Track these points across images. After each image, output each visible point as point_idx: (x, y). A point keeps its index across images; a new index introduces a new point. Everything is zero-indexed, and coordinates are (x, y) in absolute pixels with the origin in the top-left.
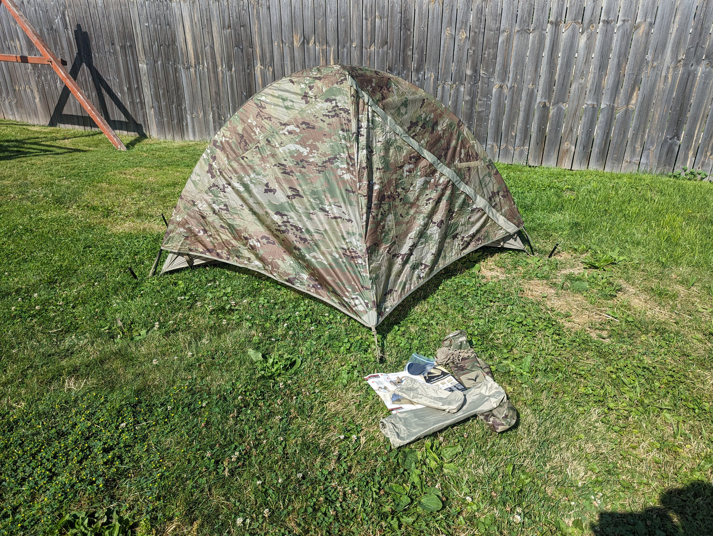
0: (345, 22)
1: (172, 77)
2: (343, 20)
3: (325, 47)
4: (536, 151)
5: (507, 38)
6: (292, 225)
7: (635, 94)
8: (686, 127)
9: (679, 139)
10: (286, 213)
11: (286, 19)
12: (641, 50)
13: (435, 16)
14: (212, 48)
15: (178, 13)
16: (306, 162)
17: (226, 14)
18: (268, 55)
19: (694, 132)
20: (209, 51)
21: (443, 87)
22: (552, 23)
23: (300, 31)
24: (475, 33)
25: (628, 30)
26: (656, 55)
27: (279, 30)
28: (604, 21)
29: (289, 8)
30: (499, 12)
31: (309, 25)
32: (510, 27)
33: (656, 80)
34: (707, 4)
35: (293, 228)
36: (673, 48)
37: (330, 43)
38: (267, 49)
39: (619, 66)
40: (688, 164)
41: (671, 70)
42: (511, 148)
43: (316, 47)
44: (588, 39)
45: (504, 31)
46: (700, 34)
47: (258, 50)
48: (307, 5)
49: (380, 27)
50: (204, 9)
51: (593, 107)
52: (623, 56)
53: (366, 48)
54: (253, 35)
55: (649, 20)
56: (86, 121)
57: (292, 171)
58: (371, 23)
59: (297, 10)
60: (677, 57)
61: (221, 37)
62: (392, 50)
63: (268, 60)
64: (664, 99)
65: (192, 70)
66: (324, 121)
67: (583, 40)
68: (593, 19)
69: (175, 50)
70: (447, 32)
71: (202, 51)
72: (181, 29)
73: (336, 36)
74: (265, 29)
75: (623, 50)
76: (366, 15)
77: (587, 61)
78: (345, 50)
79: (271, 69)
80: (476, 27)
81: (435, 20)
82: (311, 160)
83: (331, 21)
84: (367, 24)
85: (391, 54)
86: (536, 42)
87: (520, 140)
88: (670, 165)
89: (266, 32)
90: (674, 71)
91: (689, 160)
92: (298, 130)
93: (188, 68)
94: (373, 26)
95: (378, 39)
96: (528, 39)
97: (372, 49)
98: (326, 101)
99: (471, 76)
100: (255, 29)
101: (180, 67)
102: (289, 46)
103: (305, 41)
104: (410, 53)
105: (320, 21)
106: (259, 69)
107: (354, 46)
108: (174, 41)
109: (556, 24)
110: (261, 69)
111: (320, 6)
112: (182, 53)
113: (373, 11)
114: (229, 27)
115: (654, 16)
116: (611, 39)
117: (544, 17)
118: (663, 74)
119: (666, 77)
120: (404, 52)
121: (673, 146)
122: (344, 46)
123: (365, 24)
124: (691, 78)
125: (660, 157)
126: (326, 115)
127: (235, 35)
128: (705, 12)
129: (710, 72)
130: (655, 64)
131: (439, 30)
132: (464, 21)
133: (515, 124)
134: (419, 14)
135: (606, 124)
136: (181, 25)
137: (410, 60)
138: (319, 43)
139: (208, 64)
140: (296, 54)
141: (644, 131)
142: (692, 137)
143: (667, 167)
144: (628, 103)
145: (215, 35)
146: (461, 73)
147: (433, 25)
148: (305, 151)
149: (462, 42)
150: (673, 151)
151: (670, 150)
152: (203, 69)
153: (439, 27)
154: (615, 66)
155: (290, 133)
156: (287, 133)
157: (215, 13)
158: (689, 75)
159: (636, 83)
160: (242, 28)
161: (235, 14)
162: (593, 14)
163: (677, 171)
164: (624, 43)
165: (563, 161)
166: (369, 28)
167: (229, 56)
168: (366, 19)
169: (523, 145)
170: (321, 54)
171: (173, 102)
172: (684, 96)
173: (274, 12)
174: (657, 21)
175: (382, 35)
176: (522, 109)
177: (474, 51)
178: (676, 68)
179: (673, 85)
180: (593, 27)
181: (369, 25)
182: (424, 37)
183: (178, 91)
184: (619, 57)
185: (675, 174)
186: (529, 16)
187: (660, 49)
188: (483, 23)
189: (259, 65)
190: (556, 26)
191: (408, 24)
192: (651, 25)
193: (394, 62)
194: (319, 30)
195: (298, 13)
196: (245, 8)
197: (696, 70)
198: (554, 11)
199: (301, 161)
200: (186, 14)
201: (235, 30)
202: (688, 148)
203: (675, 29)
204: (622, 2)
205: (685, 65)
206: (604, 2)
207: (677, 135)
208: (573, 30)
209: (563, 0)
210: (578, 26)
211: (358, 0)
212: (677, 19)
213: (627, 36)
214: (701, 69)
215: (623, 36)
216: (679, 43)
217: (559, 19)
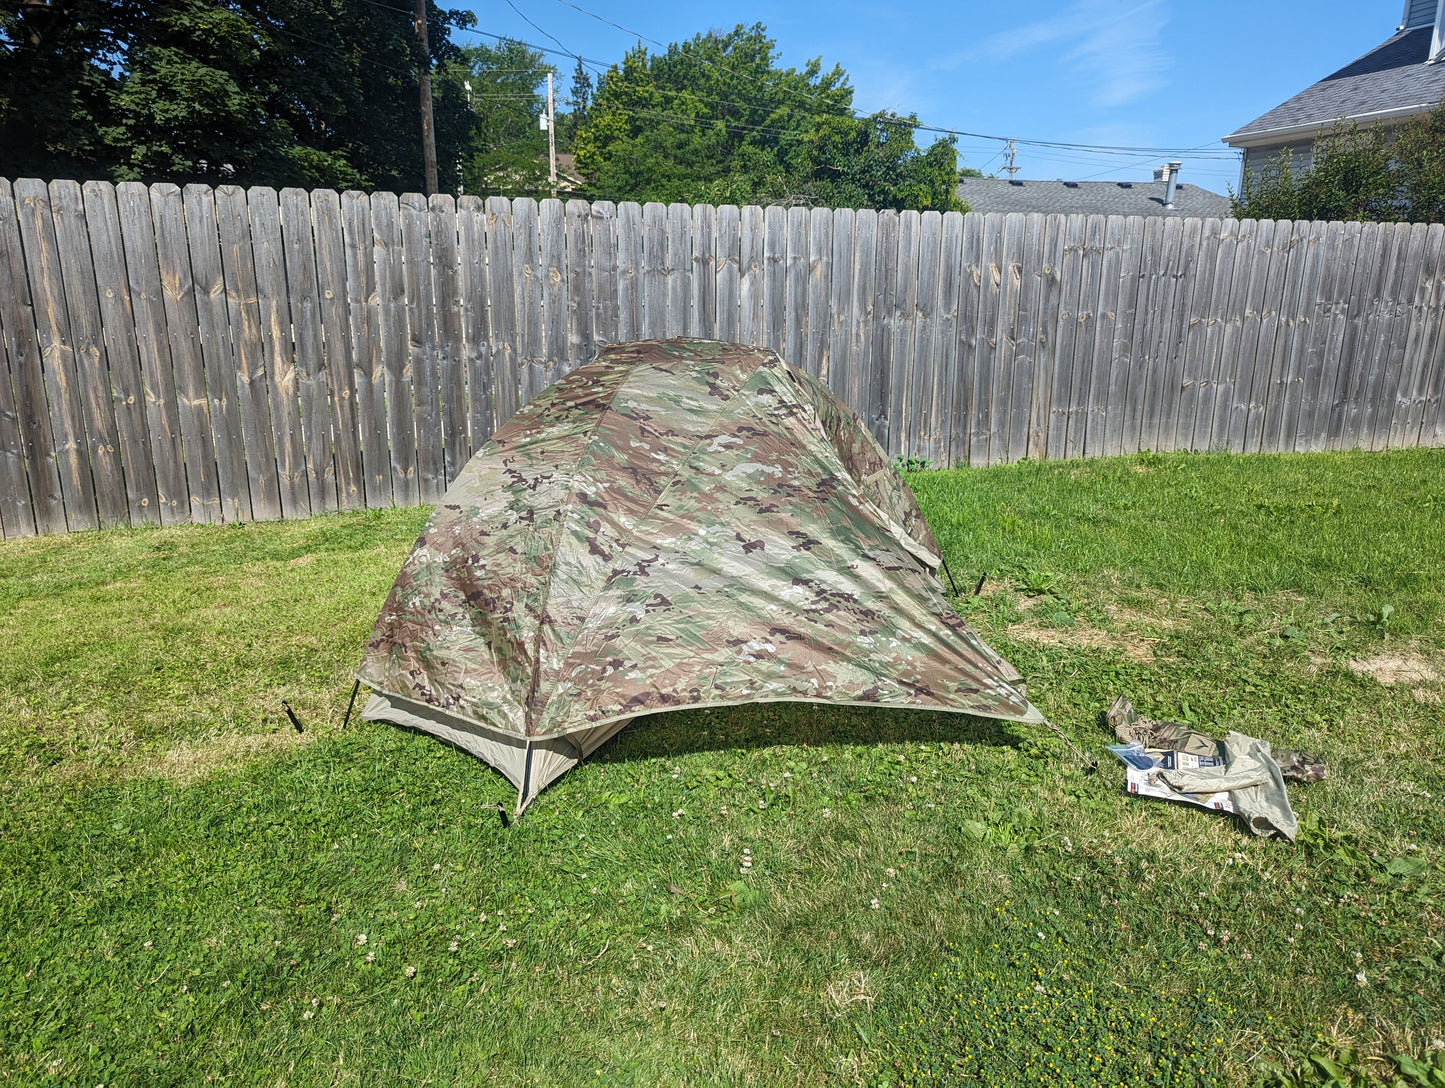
0: (301, 250)
2: (296, 246)
3: (253, 300)
5: (632, 283)
6: (833, 596)
7: (824, 362)
8: (892, 398)
9: (886, 418)
11: (139, 242)
12: (822, 298)
13: (499, 244)
16: (789, 487)
18: (85, 320)
19: (902, 406)
21: (531, 367)
22: (696, 259)
23: (180, 266)
24: (577, 273)
25: (802, 271)
26: (841, 306)
27: (119, 266)
28: (769, 259)
29: (145, 218)
30: (613, 241)
31: (203, 256)
32: (633, 265)
33: (846, 340)
34: (887, 238)
35: (836, 600)
36: (858, 296)
37: (268, 291)
38: (82, 306)
39: (798, 321)
40: (903, 451)
41: (862, 325)
43: (230, 300)
44: (752, 284)
45: (625, 272)
47: (52, 311)
48: (197, 214)
49: (386, 261)
52: (801, 307)
53: (358, 301)
54: (35, 277)
55: (825, 258)
57: (773, 506)
58: (364, 254)
60: (865, 308)
62: (418, 305)
63: (87, 330)
64: (861, 365)
67: (745, 285)
68: (754, 254)
70: (523, 272)
73: (282, 277)
75: (800, 300)
76: (352, 238)
77: (755, 317)
78: (308, 305)
79: (95, 352)
80: (578, 266)
81: (500, 251)
82: (795, 483)
83: (266, 249)
84: (355, 256)
85: (416, 311)
86: (678, 289)
90: (865, 326)
91: (903, 444)
92: (739, 441)
94: (369, 262)
95: (383, 286)
96: (665, 284)
97: (373, 301)
99: (579, 347)
102: (149, 300)
103: (196, 286)
104: (456, 308)
105: (236, 248)
106: (57, 354)
107: (328, 296)
109: (704, 262)
110: (63, 353)
111: (233, 216)
113: (368, 231)
115: (830, 255)
116: (783, 286)
117: (684, 251)
118: (854, 332)
119: (858, 335)
120: (443, 307)
121: (882, 429)
122: (304, 298)
123: (352, 255)
124: (884, 335)
128: (886, 250)
129: (904, 326)
130: (842, 318)
132: (556, 254)
134: (467, 240)
137: (457, 321)
138: (237, 291)
140: (173, 315)
142: (901, 412)
146: (560, 340)
147: (497, 259)
148: (774, 471)
149: (556, 288)
150: (883, 436)
151: (879, 435)
153: (510, 263)
154: (793, 321)
155: (727, 447)
156: (721, 449)
158: (882, 332)
159: (823, 345)
162: (752, 247)
164: (800, 289)
166: (361, 264)
168: (353, 246)
170: (243, 314)
172: (881, 360)
173: (101, 225)
174: (835, 261)
175: (392, 278)
177: (578, 304)
178: (866, 322)
179: (867, 346)
180: (755, 267)
181: (360, 257)
182: (477, 276)
184: (796, 310)
186: (662, 249)
187: (845, 297)
188: (588, 257)
189: (56, 343)
190: (704, 265)
191: (446, 257)
192: (829, 265)
193: (424, 325)
194: (235, 266)
195: (174, 229)
197: (889, 324)
198: (697, 241)
199: (780, 487)
202: (899, 429)
203: (857, 271)
204: (787, 233)
205: (876, 318)
206: (765, 232)
207: (883, 413)
208: (730, 271)
209: (709, 227)
210: (736, 266)
211: (329, 210)
212: (857, 258)
213: (802, 280)
214: (894, 323)
215: (797, 280)
216: (864, 289)
217: (707, 255)
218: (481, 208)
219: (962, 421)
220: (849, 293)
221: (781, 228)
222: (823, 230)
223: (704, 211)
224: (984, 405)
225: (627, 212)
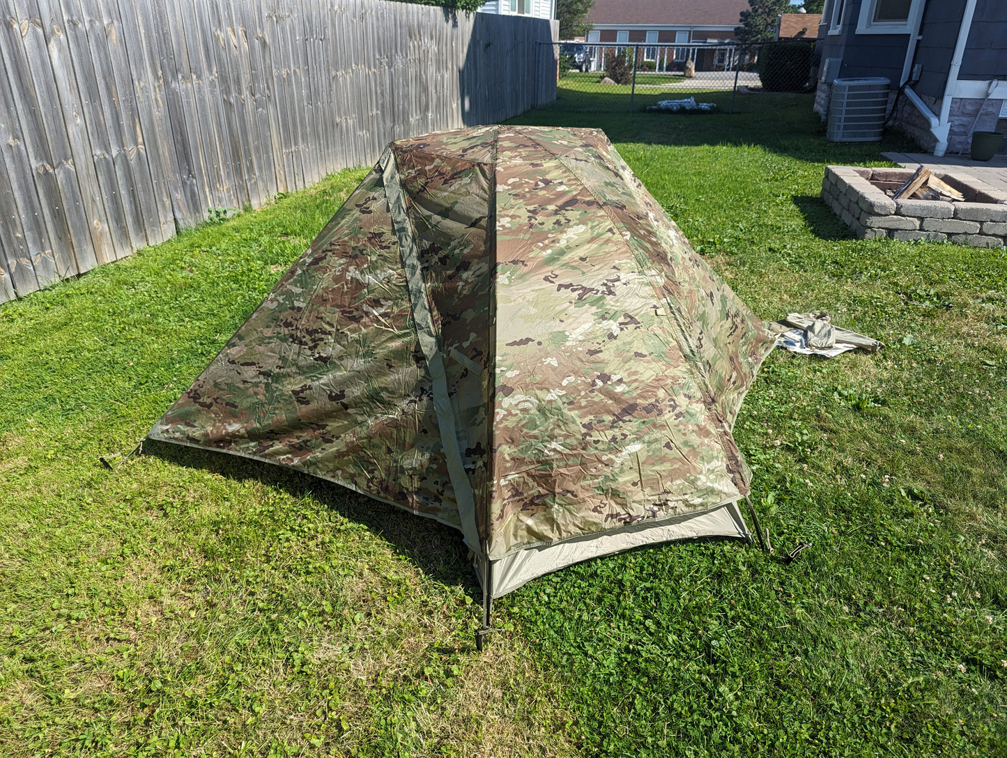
4: (62, 252)
7: (138, 129)
8: (193, 158)
9: (193, 177)
12: (124, 65)
19: (201, 164)
25: (100, 36)
26: (139, 72)
28: (68, 22)
33: (150, 106)
36: (149, 59)
39: (109, 89)
40: (210, 203)
41: (157, 90)
42: (24, 261)
44: (59, 49)
51: (105, 157)
52: (108, 75)
55: (115, 22)
60: (156, 73)
64: (165, 130)
67: (53, 53)
68: (54, 16)
75: (104, 67)
77: (70, 87)
87: (34, 242)
88: (197, 211)
90: (160, 91)
91: (208, 197)
109: (7, 25)
115: (120, 17)
116: (86, 52)
118: (153, 96)
119: (156, 99)
121: (193, 187)
130: (142, 84)
133: (15, 216)
135: (125, 176)
141: (162, 177)
142: (201, 170)
143: (198, 215)
144: (136, 144)
150: (195, 194)
151: (192, 193)
154: (103, 91)
159: (134, 114)
162: (50, 9)
163: (206, 216)
164: (102, 55)
165: (103, 252)
169: (43, 249)
172: (179, 123)
174: (124, 26)
176: (15, 186)
178: (159, 86)
179: (164, 110)
180: (57, 31)
184: (105, 78)
185: (206, 220)
187: (140, 63)
190: (7, 29)
192: (121, 30)
202: (203, 185)
205: (166, 83)
207: (190, 171)
208: (35, 35)
210: (40, 30)
212: (140, 22)
213: (102, 43)
214: (179, 86)
215: (97, 46)
216: (152, 54)
217: (8, 17)
219: (238, 171)
220: (141, 59)
224: (248, 153)
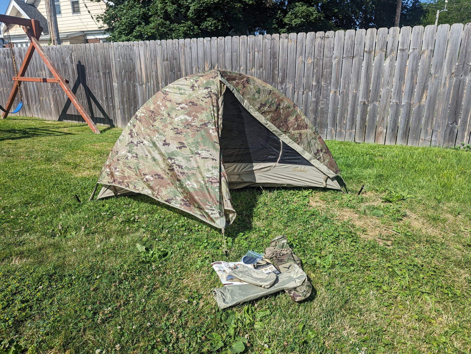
1: (132, 90)
2: (235, 54)
4: (360, 133)
5: (338, 62)
6: (176, 165)
7: (424, 95)
9: (457, 124)
10: (174, 157)
11: (201, 54)
12: (426, 67)
13: (292, 49)
14: (156, 73)
15: (137, 52)
16: (190, 125)
17: (165, 53)
19: (467, 119)
20: (154, 74)
21: (298, 93)
22: (366, 52)
23: (209, 61)
24: (318, 59)
25: (417, 55)
26: (437, 70)
27: (196, 61)
28: (400, 50)
29: (203, 48)
30: (332, 46)
31: (214, 57)
32: (339, 55)
33: (438, 86)
34: (468, 37)
35: (177, 166)
36: (447, 65)
37: (227, 67)
38: (189, 72)
39: (412, 77)
40: (465, 141)
41: (448, 79)
42: (343, 131)
44: (391, 61)
45: (335, 58)
46: (465, 56)
47: (184, 73)
48: (213, 45)
49: (258, 57)
50: (152, 50)
51: (397, 104)
52: (414, 71)
53: (249, 70)
54: (181, 64)
55: (430, 48)
56: (79, 118)
57: (181, 132)
58: (252, 55)
59: (207, 48)
60: (451, 71)
61: (162, 66)
62: (266, 71)
64: (445, 98)
65: (144, 86)
66: (203, 101)
67: (387, 62)
68: (393, 48)
69: (134, 75)
70: (300, 59)
71: (150, 74)
72: (138, 62)
73: (231, 63)
74: (188, 61)
75: (414, 67)
76: (249, 51)
77: (391, 75)
80: (318, 56)
81: (292, 52)
82: (193, 124)
84: (250, 56)
85: (265, 73)
86: (357, 64)
87: (349, 126)
88: (452, 141)
89: (188, 62)
90: (450, 80)
91: (465, 138)
92: (187, 107)
93: (142, 85)
94: (254, 57)
95: (257, 65)
96: (351, 62)
97: (253, 70)
98: (205, 89)
99: (316, 86)
100: (182, 60)
101: (137, 84)
103: (212, 67)
104: (276, 72)
105: (221, 55)
107: (242, 69)
108: (134, 69)
109: (369, 52)
111: (221, 46)
112: (138, 76)
113: (254, 48)
114: (167, 60)
115: (433, 46)
116: (406, 62)
117: (361, 48)
118: (443, 82)
119: (445, 84)
120: (273, 72)
121: (453, 129)
122: (236, 69)
123: (249, 56)
124: (461, 84)
125: (445, 136)
126: (204, 97)
127: (170, 65)
128: (467, 42)
130: (437, 75)
131: (295, 58)
132: (310, 52)
133: (346, 115)
134: (282, 49)
135: (406, 115)
136: (139, 59)
137: (277, 77)
138: (221, 67)
139: (153, 82)
141: (432, 119)
142: (466, 122)
143: (451, 143)
144: (420, 101)
145: (159, 65)
146: (309, 84)
147: (291, 55)
148: (190, 119)
149: (309, 65)
150: (454, 132)
151: (452, 131)
152: (150, 85)
153: (295, 56)
154: (409, 77)
155: (182, 108)
156: (180, 109)
157: (159, 52)
158: (460, 82)
159: (424, 88)
160: (175, 60)
161: (170, 52)
162: (393, 45)
163: (458, 145)
164: (415, 63)
165: (379, 139)
166: (251, 58)
167: (166, 77)
168: (249, 53)
169: (352, 129)
171: (132, 105)
172: (458, 96)
173: (194, 49)
174: (436, 48)
175: (259, 63)
176: (350, 105)
177: (317, 70)
178: (451, 77)
179: (450, 89)
180: (393, 53)
181: (251, 56)
182: (286, 62)
183: (135, 99)
184: (412, 72)
185: (456, 147)
186: (352, 48)
187: (439, 66)
188: (322, 53)
190: (369, 54)
191: (275, 55)
192: (432, 51)
194: (221, 60)
195: (208, 50)
196: (177, 48)
197: (464, 79)
198: (367, 44)
199: (187, 125)
200: (142, 53)
201: (170, 62)
202: (464, 130)
203: (448, 53)
204: (412, 37)
205: (457, 76)
206: (400, 38)
207: (456, 122)
208: (381, 56)
209: (373, 38)
210: (384, 53)
211: (244, 42)
212: (449, 47)
213: (417, 58)
215: (414, 59)
216: (452, 62)
217: (371, 49)
218: (287, 38)
220: (442, 64)
221: (408, 36)
222: (430, 35)
223: (372, 31)
225: (339, 34)
